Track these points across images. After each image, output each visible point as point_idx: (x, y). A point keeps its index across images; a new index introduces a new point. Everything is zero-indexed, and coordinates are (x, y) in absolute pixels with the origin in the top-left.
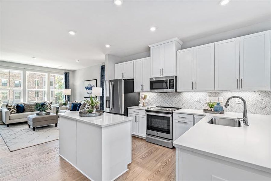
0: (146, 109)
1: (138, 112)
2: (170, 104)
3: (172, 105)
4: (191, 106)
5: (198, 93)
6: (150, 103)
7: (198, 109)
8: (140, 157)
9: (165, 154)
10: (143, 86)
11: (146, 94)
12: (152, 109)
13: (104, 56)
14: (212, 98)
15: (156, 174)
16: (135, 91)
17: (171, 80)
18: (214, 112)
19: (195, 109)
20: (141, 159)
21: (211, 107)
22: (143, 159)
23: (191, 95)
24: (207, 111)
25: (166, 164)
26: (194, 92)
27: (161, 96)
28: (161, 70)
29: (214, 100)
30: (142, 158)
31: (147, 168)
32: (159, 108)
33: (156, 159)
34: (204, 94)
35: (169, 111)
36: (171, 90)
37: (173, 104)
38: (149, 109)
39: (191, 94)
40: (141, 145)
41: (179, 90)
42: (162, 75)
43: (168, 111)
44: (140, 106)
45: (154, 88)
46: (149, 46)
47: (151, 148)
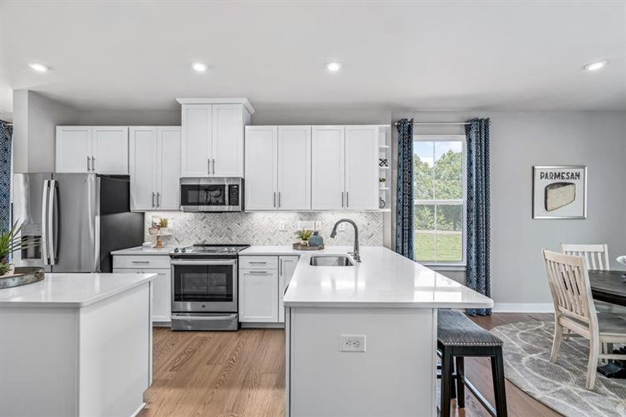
0: (173, 252)
1: (147, 262)
2: (227, 238)
3: (231, 240)
4: (269, 239)
5: (281, 215)
6: (176, 238)
7: (282, 245)
8: (166, 369)
9: (226, 345)
10: (158, 195)
11: (163, 216)
12: (188, 252)
13: (11, 92)
14: (305, 223)
15: (216, 388)
16: (131, 209)
17: (233, 185)
18: (309, 248)
19: (277, 245)
20: (170, 371)
21: (306, 239)
22: (176, 371)
23: (269, 218)
24: (300, 247)
25: (232, 362)
26: (275, 213)
27: (205, 221)
28: (209, 162)
29: (308, 226)
30: (174, 368)
31: (194, 383)
32: (200, 248)
33: (209, 359)
34: (292, 215)
35: (229, 252)
36: (232, 208)
37: (233, 238)
38: (180, 252)
39: (270, 215)
40: (162, 343)
41: (247, 207)
42: (210, 174)
43: (227, 254)
44: (147, 247)
45: (190, 201)
46: (178, 100)
47: (188, 342)
